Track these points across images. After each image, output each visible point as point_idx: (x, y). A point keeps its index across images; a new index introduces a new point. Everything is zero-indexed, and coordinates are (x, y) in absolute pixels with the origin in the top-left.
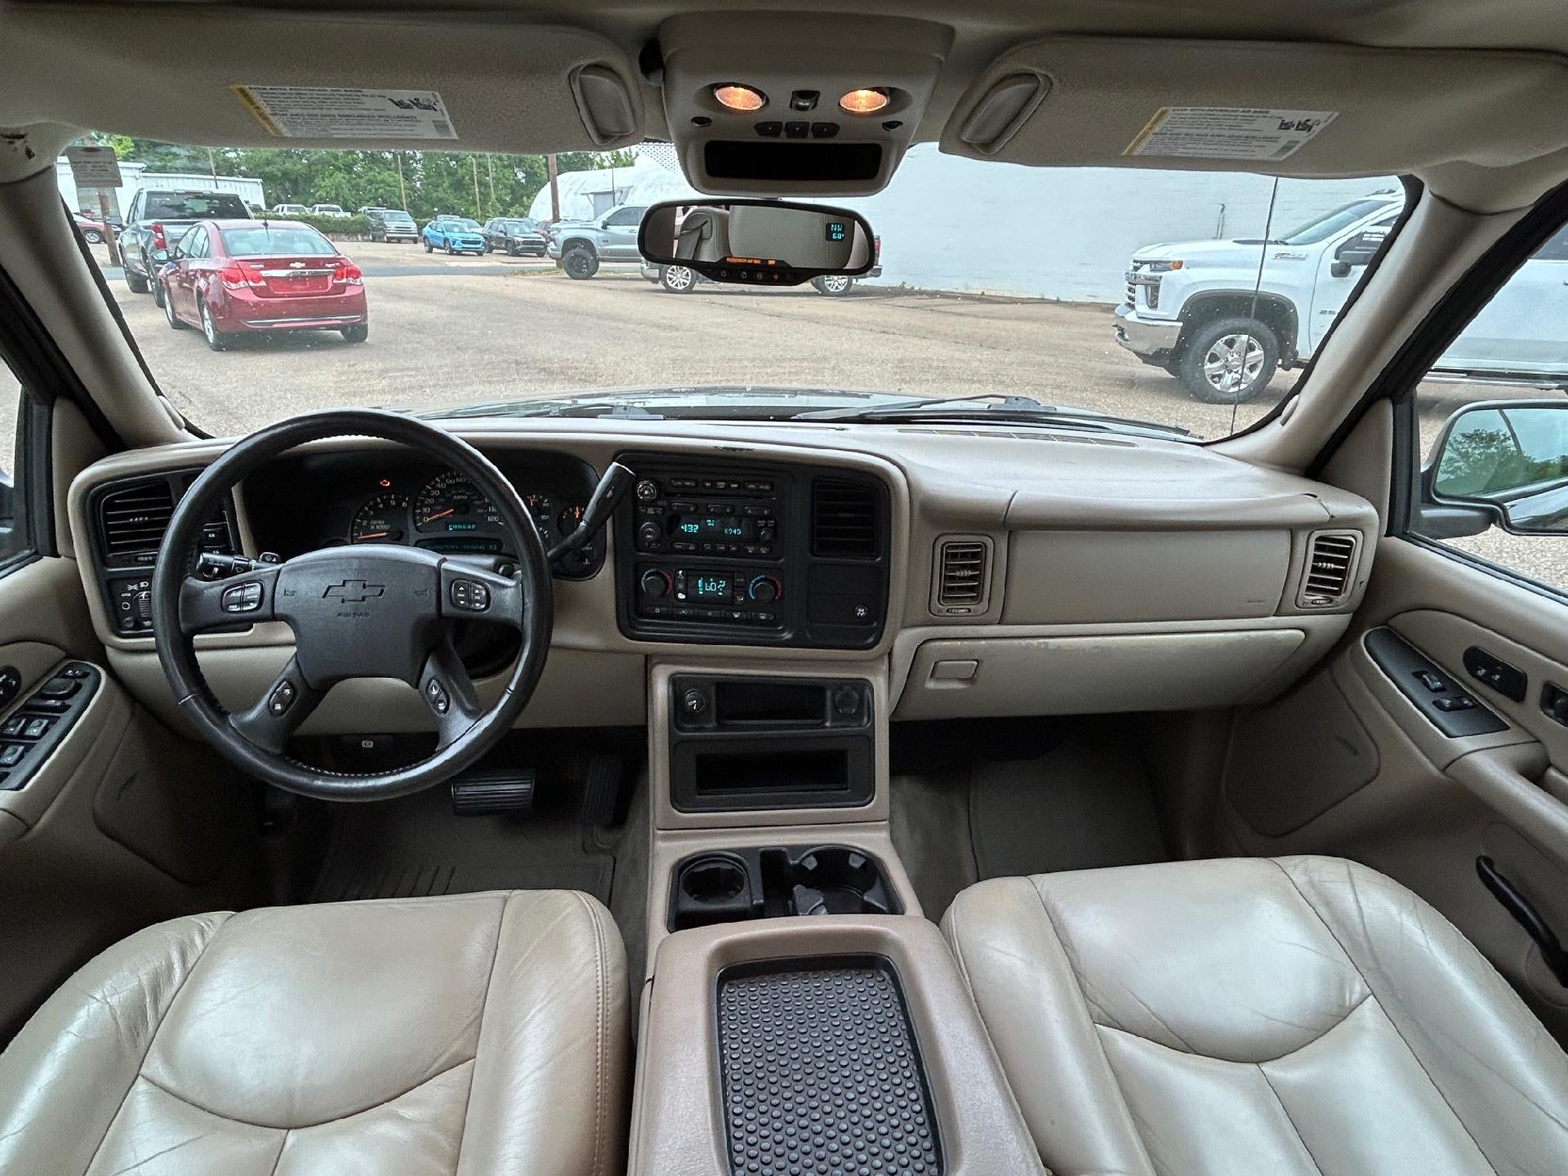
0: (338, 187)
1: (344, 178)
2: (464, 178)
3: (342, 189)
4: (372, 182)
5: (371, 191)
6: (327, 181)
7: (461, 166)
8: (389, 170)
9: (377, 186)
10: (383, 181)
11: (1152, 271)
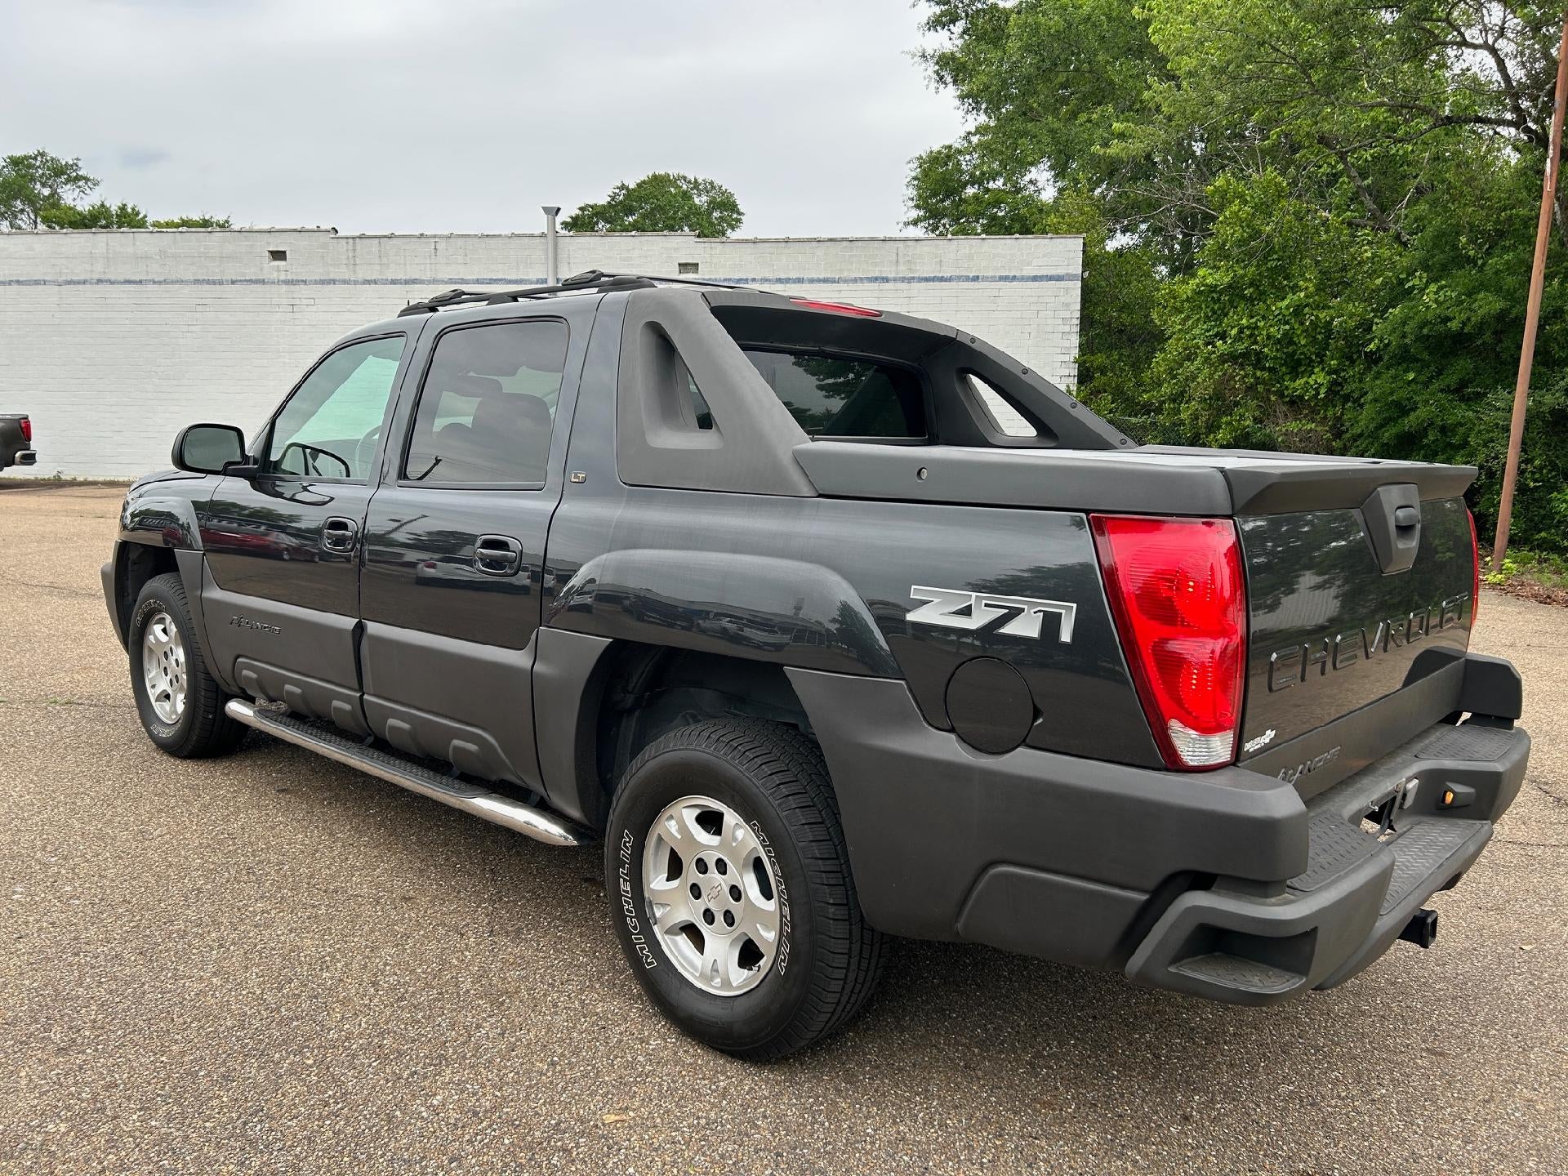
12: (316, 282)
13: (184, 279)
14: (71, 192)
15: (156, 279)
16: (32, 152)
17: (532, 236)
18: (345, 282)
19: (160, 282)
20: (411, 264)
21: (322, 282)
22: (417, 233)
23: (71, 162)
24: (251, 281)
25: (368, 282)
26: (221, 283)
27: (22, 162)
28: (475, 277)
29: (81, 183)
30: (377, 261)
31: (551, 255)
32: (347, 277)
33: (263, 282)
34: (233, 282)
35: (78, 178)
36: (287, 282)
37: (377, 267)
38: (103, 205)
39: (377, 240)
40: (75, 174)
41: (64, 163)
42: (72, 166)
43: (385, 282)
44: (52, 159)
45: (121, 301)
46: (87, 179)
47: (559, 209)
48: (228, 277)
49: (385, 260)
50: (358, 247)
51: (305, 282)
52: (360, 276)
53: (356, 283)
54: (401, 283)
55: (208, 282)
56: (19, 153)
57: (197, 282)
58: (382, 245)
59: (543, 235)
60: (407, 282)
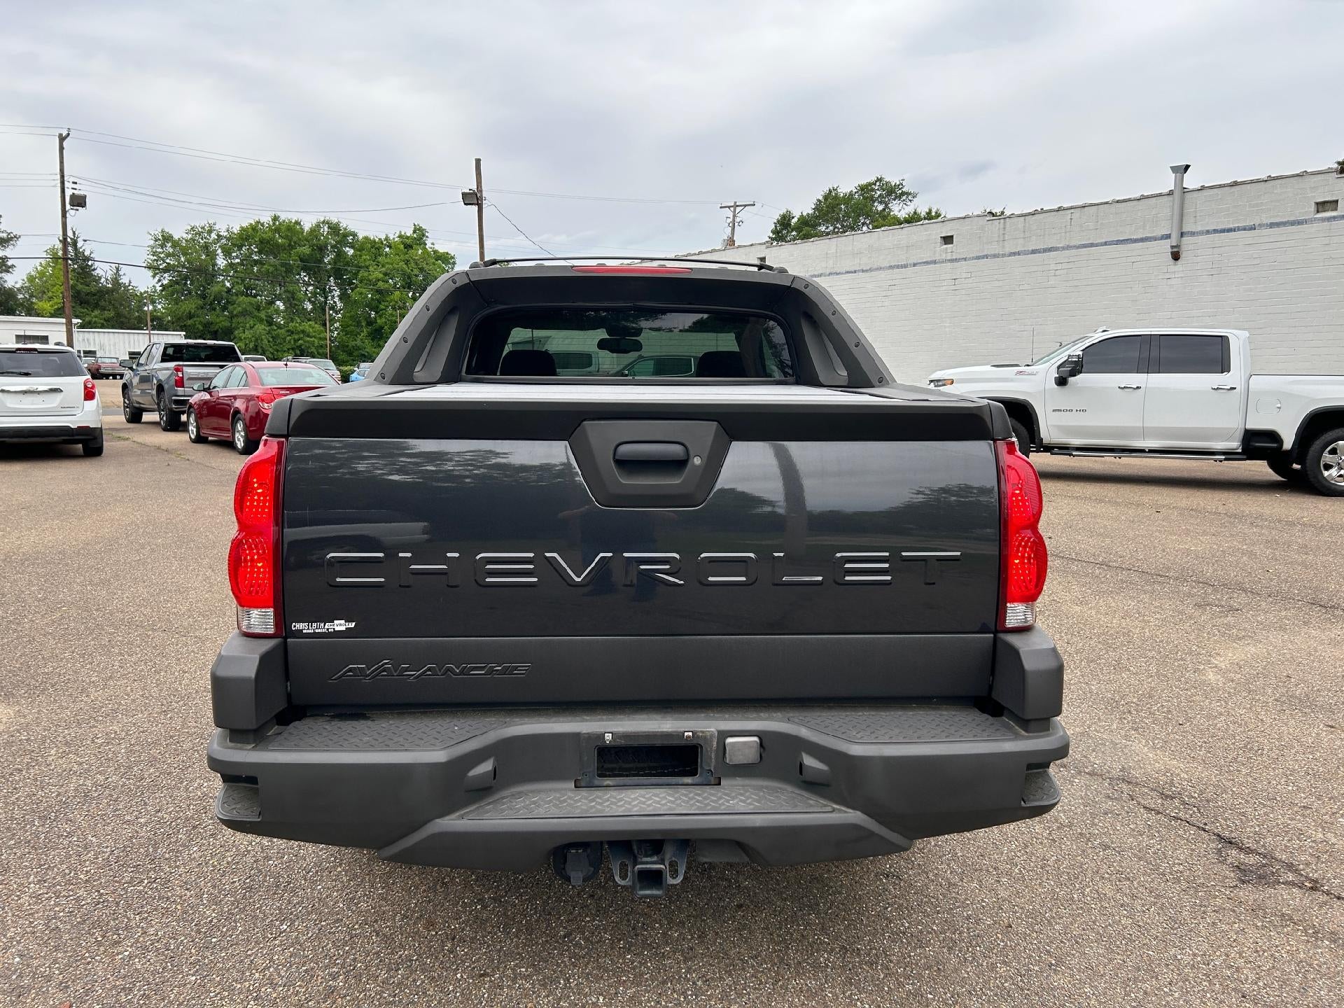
0: (258, 339)
1: (265, 329)
2: (382, 328)
3: (262, 340)
4: (292, 333)
5: (289, 342)
6: (247, 332)
7: (381, 317)
8: (309, 320)
9: (296, 337)
10: (303, 332)
11: (935, 386)
12: (974, 258)
13: (883, 266)
14: (897, 205)
15: (864, 269)
16: (873, 179)
17: (1160, 195)
18: (995, 256)
19: (867, 271)
20: (1049, 235)
21: (978, 258)
22: (1056, 207)
23: (898, 183)
24: (927, 263)
25: (1014, 254)
26: (905, 266)
27: (867, 188)
28: (1104, 241)
29: (904, 198)
30: (1022, 236)
31: (1177, 211)
32: (996, 252)
33: (935, 262)
34: (915, 265)
35: (903, 194)
36: (952, 261)
37: (1021, 241)
38: (915, 213)
39: (1023, 218)
40: (900, 191)
41: (893, 185)
42: (899, 185)
43: (1026, 253)
44: (887, 183)
45: (842, 287)
46: (908, 194)
47: (1187, 167)
48: (911, 261)
49: (1027, 234)
50: (1008, 226)
51: (965, 259)
52: (1007, 250)
53: (1004, 255)
54: (1040, 252)
55: (898, 267)
56: (864, 182)
57: (891, 267)
58: (1027, 221)
59: (1171, 193)
60: (1045, 251)
